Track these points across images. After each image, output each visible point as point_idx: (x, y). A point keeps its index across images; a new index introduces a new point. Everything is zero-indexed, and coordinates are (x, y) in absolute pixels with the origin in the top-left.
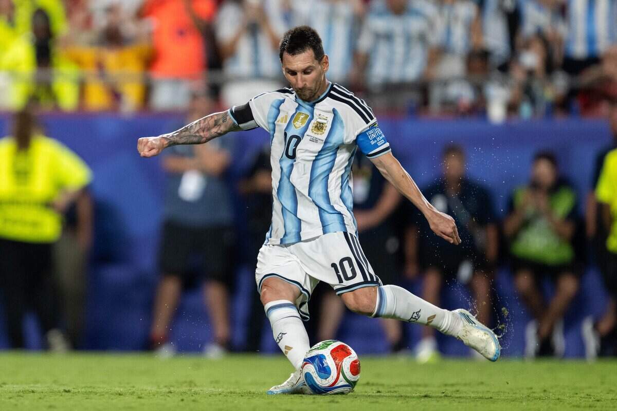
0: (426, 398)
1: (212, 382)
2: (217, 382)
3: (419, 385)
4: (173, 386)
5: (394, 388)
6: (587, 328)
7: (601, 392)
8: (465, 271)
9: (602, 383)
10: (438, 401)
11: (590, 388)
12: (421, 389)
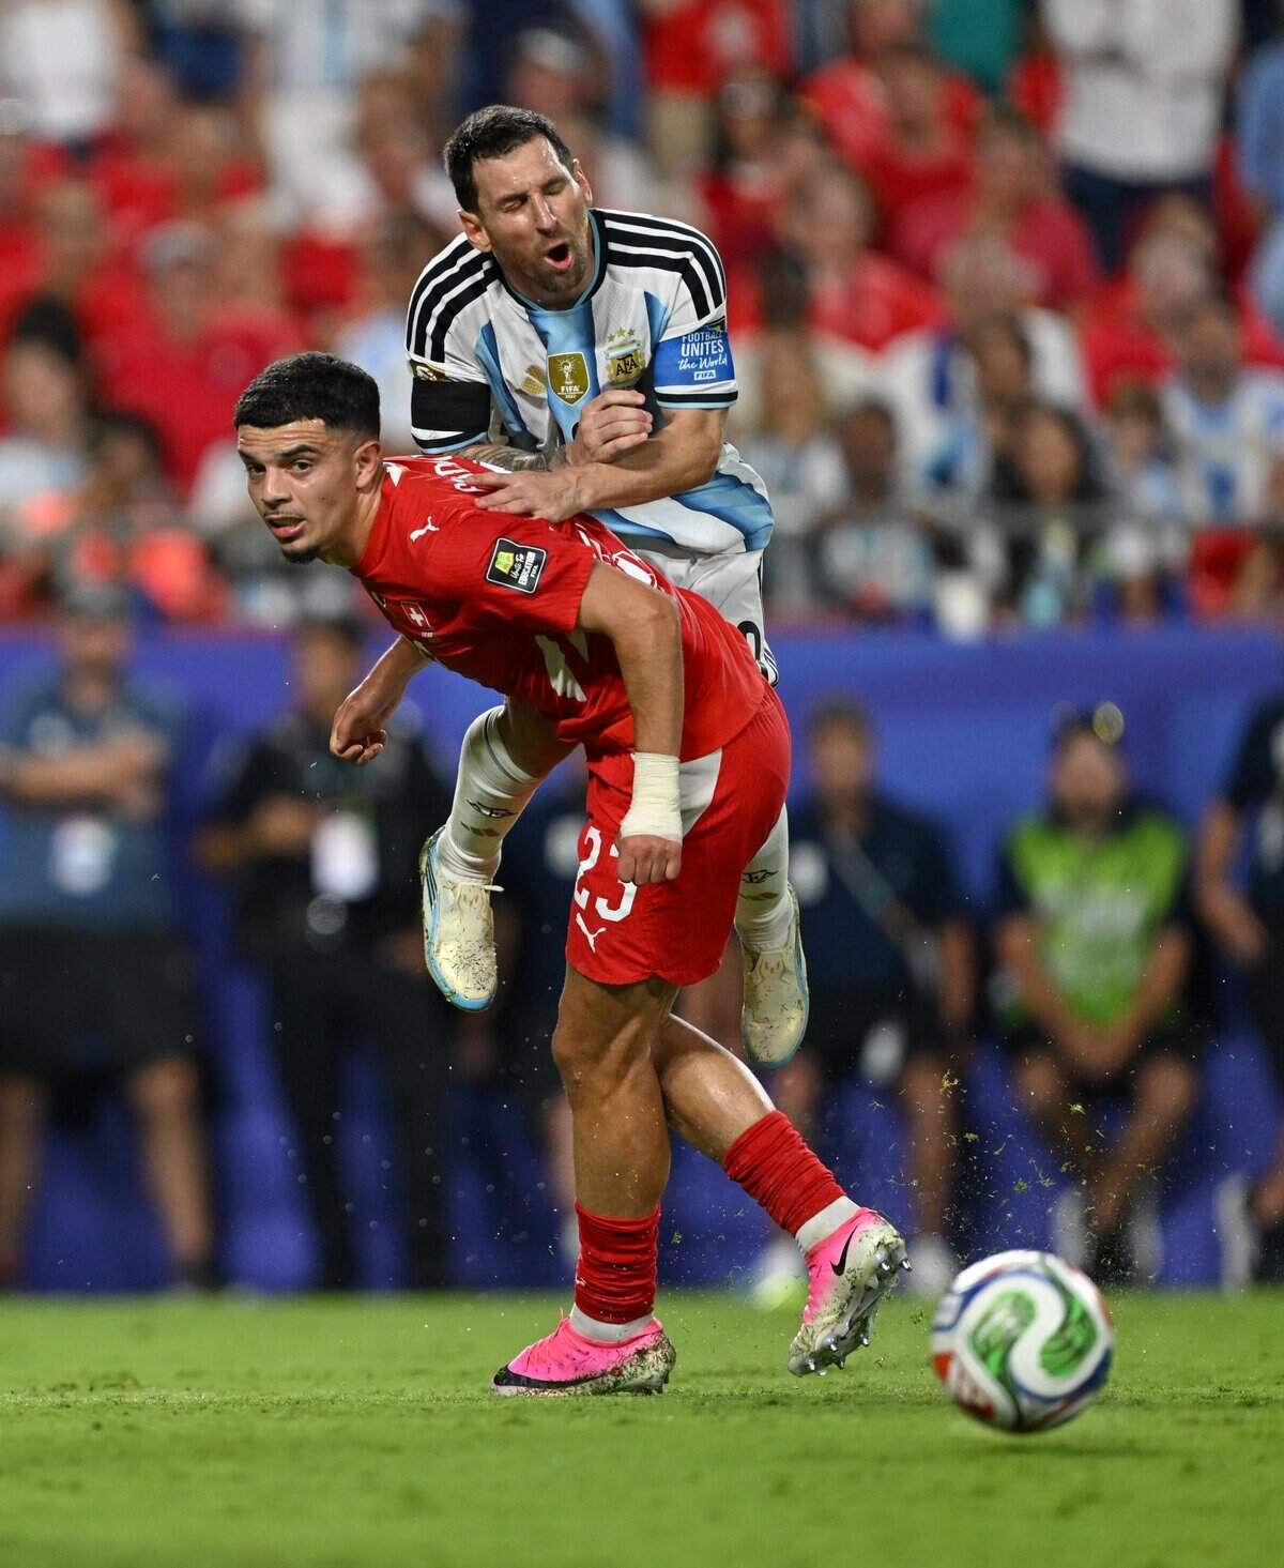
0: (773, 1407)
1: (181, 1375)
2: (196, 1374)
3: (755, 1372)
4: (73, 1387)
5: (686, 1381)
6: (1229, 1205)
7: (1260, 1381)
8: (883, 1052)
9: (1265, 1356)
10: (807, 1414)
11: (1230, 1369)
12: (759, 1381)
